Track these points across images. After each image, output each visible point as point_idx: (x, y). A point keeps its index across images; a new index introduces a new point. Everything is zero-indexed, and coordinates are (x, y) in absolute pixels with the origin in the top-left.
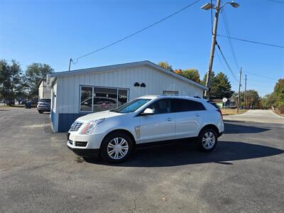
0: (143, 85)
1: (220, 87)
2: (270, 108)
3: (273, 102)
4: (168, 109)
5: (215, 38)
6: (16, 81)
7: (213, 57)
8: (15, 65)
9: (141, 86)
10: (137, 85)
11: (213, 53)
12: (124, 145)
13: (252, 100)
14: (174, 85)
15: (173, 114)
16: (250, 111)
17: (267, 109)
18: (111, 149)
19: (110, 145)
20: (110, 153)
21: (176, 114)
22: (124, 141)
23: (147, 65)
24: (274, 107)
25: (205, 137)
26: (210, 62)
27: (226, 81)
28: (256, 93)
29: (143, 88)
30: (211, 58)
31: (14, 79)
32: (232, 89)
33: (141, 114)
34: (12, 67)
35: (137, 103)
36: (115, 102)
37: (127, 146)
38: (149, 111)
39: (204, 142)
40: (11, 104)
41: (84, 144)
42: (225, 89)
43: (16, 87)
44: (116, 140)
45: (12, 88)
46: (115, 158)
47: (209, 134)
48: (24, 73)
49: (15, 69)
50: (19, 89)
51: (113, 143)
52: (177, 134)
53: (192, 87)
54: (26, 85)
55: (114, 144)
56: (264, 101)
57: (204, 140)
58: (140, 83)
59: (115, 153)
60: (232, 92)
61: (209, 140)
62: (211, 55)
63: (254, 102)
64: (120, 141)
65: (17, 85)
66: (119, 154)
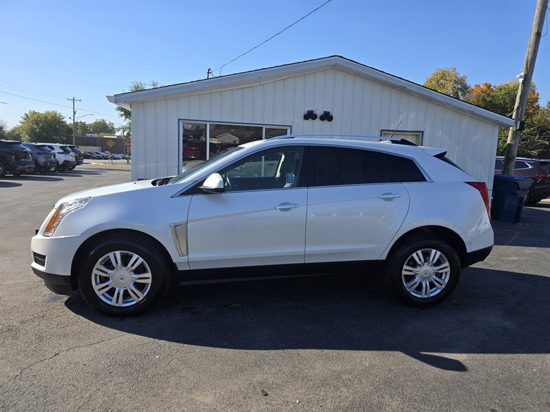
0: (327, 117)
7: (538, 34)
9: (322, 118)
10: (310, 116)
11: (539, 24)
14: (413, 115)
18: (103, 280)
20: (100, 291)
22: (137, 260)
23: (339, 66)
25: (414, 264)
26: (529, 50)
29: (326, 122)
30: (532, 37)
39: (410, 278)
47: (426, 255)
53: (466, 120)
57: (406, 270)
58: (319, 112)
59: (115, 289)
61: (426, 272)
62: (534, 30)
66: (126, 295)
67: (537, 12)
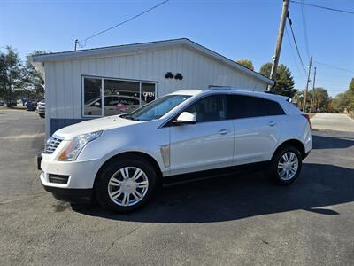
0: (179, 77)
1: (280, 83)
2: (342, 111)
3: (347, 103)
4: (222, 113)
5: (287, 6)
6: (15, 74)
7: (282, 35)
8: (11, 53)
9: (176, 78)
10: (169, 76)
11: (283, 30)
12: (141, 179)
13: (319, 100)
14: (225, 77)
15: (230, 121)
16: (317, 115)
17: (337, 112)
18: (115, 189)
19: (113, 181)
20: (113, 196)
21: (235, 121)
22: (139, 172)
23: (186, 45)
24: (348, 110)
25: (283, 161)
26: (277, 43)
27: (288, 76)
28: (325, 91)
29: (178, 80)
30: (279, 36)
31: (12, 72)
32: (295, 87)
33: (172, 122)
34: (7, 56)
35: (166, 103)
36: (137, 102)
37: (147, 182)
38: (187, 117)
39: (281, 169)
40: (12, 105)
41: (64, 179)
42: (286, 87)
43: (14, 83)
44: (124, 171)
45: (10, 85)
46: (123, 204)
47: (289, 156)
48: (24, 64)
49: (12, 59)
50: (19, 85)
51: (120, 177)
52: (236, 157)
53: (251, 81)
54: (27, 80)
55: (122, 179)
56: (335, 101)
57: (280, 165)
58: (175, 74)
59: (123, 195)
60: (295, 91)
61: (289, 166)
62: (280, 32)
63: (322, 103)
64: (132, 173)
65: (15, 81)
66: (132, 197)
67: (281, 23)
